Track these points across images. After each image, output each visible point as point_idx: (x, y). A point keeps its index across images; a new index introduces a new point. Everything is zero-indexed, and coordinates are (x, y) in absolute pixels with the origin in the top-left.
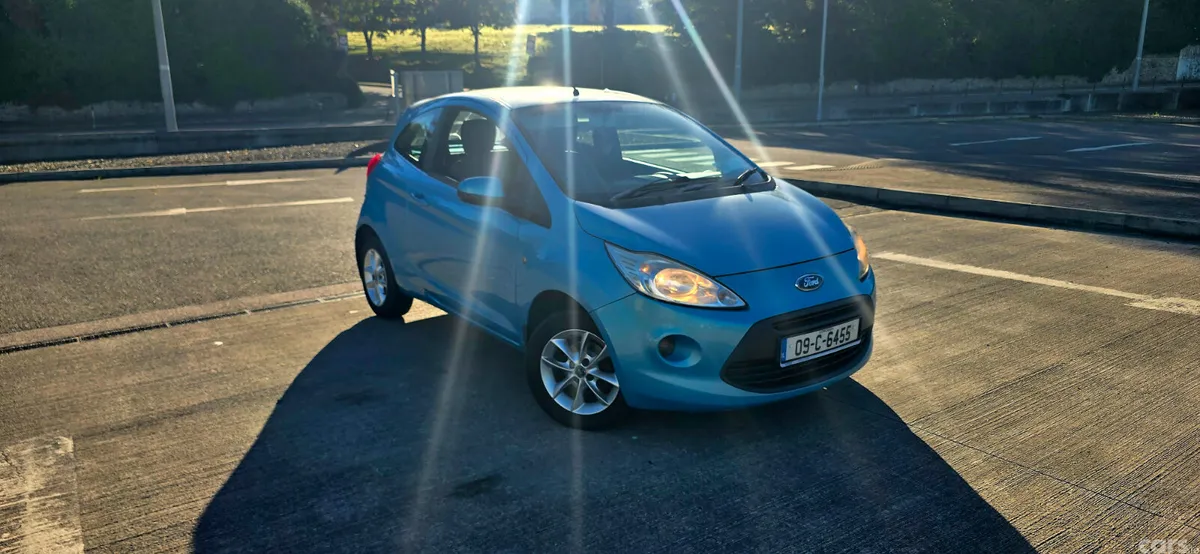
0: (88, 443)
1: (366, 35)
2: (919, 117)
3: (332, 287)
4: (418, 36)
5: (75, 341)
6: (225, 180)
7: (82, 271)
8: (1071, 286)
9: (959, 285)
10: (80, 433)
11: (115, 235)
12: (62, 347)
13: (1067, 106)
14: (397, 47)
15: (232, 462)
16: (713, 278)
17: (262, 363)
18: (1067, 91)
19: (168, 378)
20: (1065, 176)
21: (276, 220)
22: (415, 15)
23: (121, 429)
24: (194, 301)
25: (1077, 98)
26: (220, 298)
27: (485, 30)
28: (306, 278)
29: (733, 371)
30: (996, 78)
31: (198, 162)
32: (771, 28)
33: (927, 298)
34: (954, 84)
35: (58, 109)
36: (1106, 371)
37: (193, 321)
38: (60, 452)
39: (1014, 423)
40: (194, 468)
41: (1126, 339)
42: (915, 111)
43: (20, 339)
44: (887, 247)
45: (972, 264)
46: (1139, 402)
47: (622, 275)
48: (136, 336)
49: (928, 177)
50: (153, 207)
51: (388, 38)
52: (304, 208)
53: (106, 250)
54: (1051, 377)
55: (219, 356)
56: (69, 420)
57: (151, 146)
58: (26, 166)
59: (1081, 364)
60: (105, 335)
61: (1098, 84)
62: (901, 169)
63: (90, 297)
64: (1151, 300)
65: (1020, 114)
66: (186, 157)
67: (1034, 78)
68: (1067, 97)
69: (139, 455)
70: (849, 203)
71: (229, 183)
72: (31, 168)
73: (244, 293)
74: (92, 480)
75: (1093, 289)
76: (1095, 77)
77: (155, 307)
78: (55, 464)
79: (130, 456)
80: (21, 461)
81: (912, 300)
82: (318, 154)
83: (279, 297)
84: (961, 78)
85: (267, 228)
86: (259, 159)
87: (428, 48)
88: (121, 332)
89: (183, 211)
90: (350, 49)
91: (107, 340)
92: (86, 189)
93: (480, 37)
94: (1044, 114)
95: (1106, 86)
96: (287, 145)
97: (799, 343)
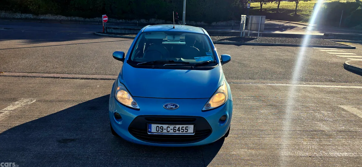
1: (261, 3)
4: (277, 3)
14: (270, 7)
16: (133, 97)
27: (300, 2)
38: (29, 103)
51: (267, 4)
78: (24, 105)
87: (280, 7)
93: (298, 4)
97: (158, 128)
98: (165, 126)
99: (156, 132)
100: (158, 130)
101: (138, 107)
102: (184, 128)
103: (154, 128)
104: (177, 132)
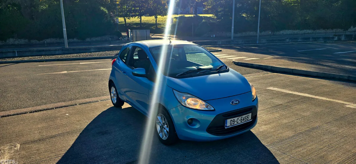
0: (24, 146)
1: (124, 18)
2: (288, 42)
3: (103, 97)
4: (139, 18)
5: (27, 113)
6: (80, 63)
7: (33, 91)
8: (328, 99)
9: (292, 99)
10: (23, 142)
11: (45, 80)
12: (23, 115)
13: (336, 38)
14: (133, 22)
15: (63, 153)
16: (204, 101)
17: (78, 121)
18: (337, 34)
19: (51, 125)
20: (331, 62)
21: (92, 75)
22: (138, 12)
23: (34, 142)
24: (63, 101)
25: (339, 36)
26: (71, 100)
27: (159, 17)
28: (96, 94)
29: (210, 129)
30: (314, 29)
31: (73, 57)
32: (244, 15)
33: (281, 103)
34: (301, 31)
35: (37, 41)
36: (334, 129)
37: (61, 107)
38: (16, 148)
39: (301, 146)
40: (52, 155)
41: (342, 118)
42: (288, 40)
43: (12, 112)
44: (271, 86)
45: (297, 91)
46: (343, 140)
47: (177, 99)
48: (45, 112)
49: (288, 62)
50: (57, 71)
51: (131, 19)
52: (100, 71)
53: (42, 84)
54: (315, 131)
55: (67, 118)
56: (20, 138)
57: (60, 52)
58: (25, 58)
59: (326, 126)
60: (36, 111)
61: (347, 31)
62: (279, 60)
63: (34, 99)
64: (353, 105)
65: (321, 41)
66: (70, 55)
67: (326, 30)
68: (336, 35)
69: (38, 150)
70: (262, 71)
71: (81, 63)
72: (26, 59)
73: (78, 99)
74: (23, 158)
75: (334, 100)
76: (346, 29)
77: (52, 102)
78: (14, 152)
79: (35, 151)
80: (4, 151)
81: (276, 103)
82: (107, 54)
83: (88, 100)
84: (303, 30)
85: (88, 77)
86: (90, 56)
87: (142, 22)
88: (41, 111)
89: (66, 72)
90: (119, 23)
91: (36, 113)
92: (40, 65)
93: (157, 19)
94: (329, 41)
95: (349, 32)
96: (99, 52)
97: (231, 121)
98: (236, 119)
99: (230, 125)
100: (231, 124)
101: (213, 109)
102: (246, 117)
103: (229, 123)
104: (243, 121)
